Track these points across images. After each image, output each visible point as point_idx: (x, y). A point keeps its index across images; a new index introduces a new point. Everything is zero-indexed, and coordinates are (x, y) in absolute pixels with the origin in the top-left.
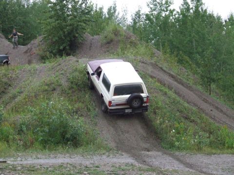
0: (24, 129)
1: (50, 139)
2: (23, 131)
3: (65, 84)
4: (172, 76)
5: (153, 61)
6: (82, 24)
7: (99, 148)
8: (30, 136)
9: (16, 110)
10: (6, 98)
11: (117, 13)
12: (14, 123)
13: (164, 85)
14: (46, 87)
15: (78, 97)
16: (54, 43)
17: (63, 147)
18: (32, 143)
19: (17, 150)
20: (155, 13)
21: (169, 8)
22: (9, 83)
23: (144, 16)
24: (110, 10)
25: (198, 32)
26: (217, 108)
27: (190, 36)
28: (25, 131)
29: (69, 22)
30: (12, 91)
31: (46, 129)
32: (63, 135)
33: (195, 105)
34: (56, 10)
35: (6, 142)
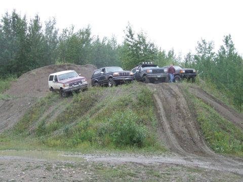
0: (103, 132)
1: (122, 141)
2: (102, 134)
3: (135, 101)
4: (213, 98)
5: (199, 87)
7: (158, 149)
8: (107, 138)
9: (99, 118)
10: (93, 109)
11: (174, 56)
12: (96, 128)
13: (207, 104)
14: (122, 103)
15: (143, 111)
17: (130, 147)
18: (108, 143)
19: (97, 148)
20: (201, 55)
21: (211, 52)
22: (96, 99)
23: (193, 57)
24: (169, 53)
25: (231, 69)
27: (225, 70)
28: (104, 134)
30: (98, 105)
31: (119, 133)
32: (131, 138)
33: (230, 119)
34: (132, 50)
35: (89, 142)
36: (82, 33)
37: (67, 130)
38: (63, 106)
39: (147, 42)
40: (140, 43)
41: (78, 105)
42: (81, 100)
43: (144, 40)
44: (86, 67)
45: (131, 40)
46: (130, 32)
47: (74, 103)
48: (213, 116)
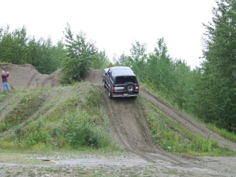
0: (58, 133)
1: (77, 141)
2: (56, 135)
3: (84, 101)
4: (156, 98)
6: (90, 61)
8: (62, 139)
9: (49, 118)
10: (41, 109)
14: (71, 103)
16: (69, 73)
17: (87, 148)
19: (53, 149)
22: (44, 99)
26: (189, 121)
28: (58, 135)
29: (80, 60)
30: (46, 105)
31: (74, 134)
32: (87, 139)
33: (175, 119)
35: (44, 143)
36: (17, 33)
37: (18, 132)
38: (11, 106)
39: (86, 43)
40: (79, 44)
41: (27, 106)
42: (29, 100)
43: (83, 41)
44: (24, 66)
45: (70, 41)
46: (69, 33)
47: (21, 103)
48: (161, 116)
